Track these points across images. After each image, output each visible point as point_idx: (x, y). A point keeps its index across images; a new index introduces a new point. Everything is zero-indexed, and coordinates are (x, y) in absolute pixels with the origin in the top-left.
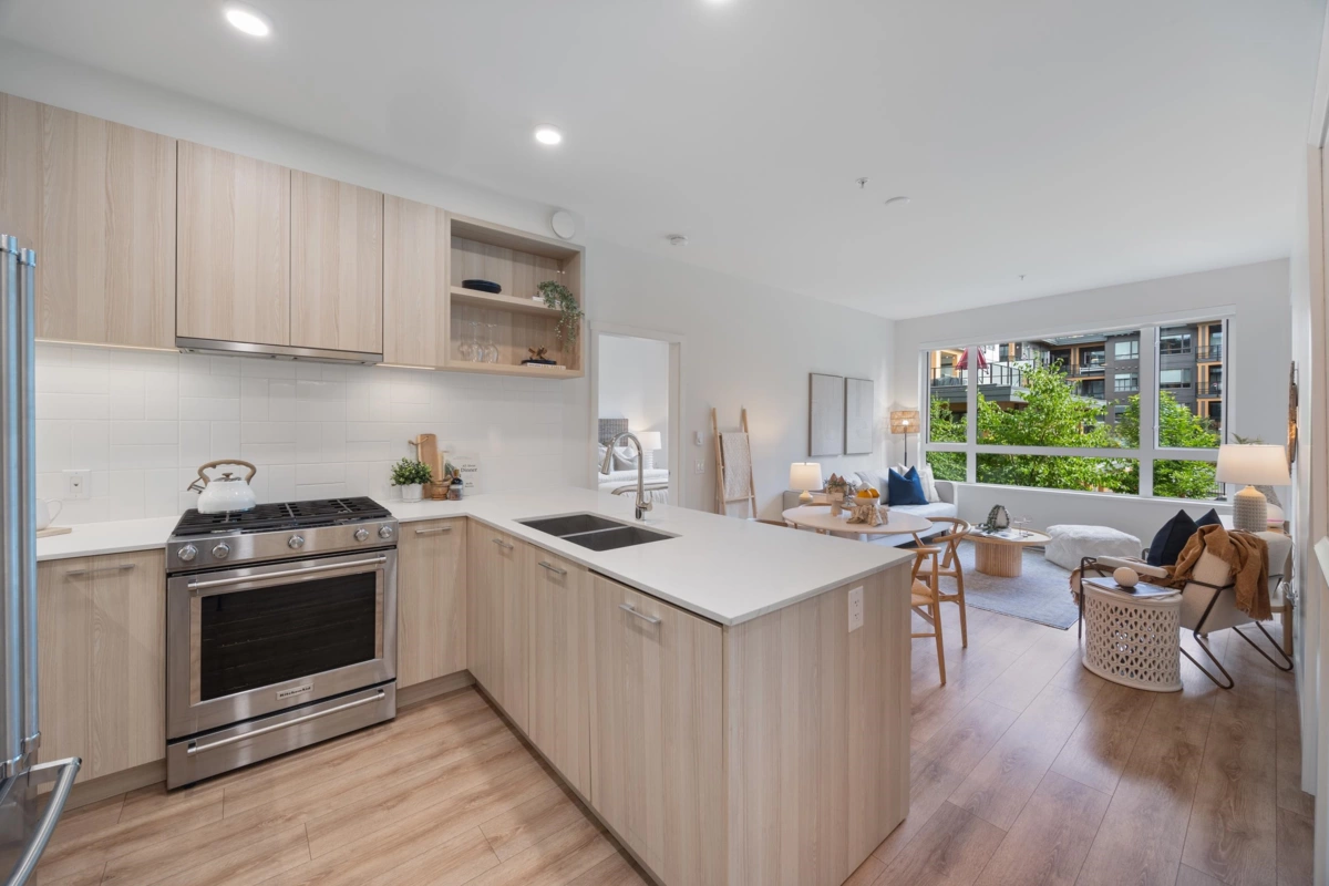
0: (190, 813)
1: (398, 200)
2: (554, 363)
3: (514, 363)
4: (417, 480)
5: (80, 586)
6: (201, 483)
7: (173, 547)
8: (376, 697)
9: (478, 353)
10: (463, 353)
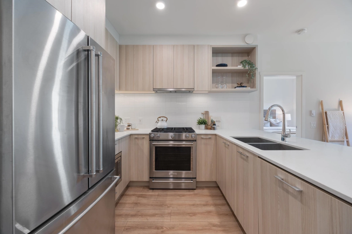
0: (151, 195)
1: (198, 45)
2: (246, 87)
3: (232, 88)
4: (203, 124)
5: (137, 140)
6: (158, 121)
7: (150, 134)
8: (191, 181)
9: (220, 87)
10: (216, 87)
